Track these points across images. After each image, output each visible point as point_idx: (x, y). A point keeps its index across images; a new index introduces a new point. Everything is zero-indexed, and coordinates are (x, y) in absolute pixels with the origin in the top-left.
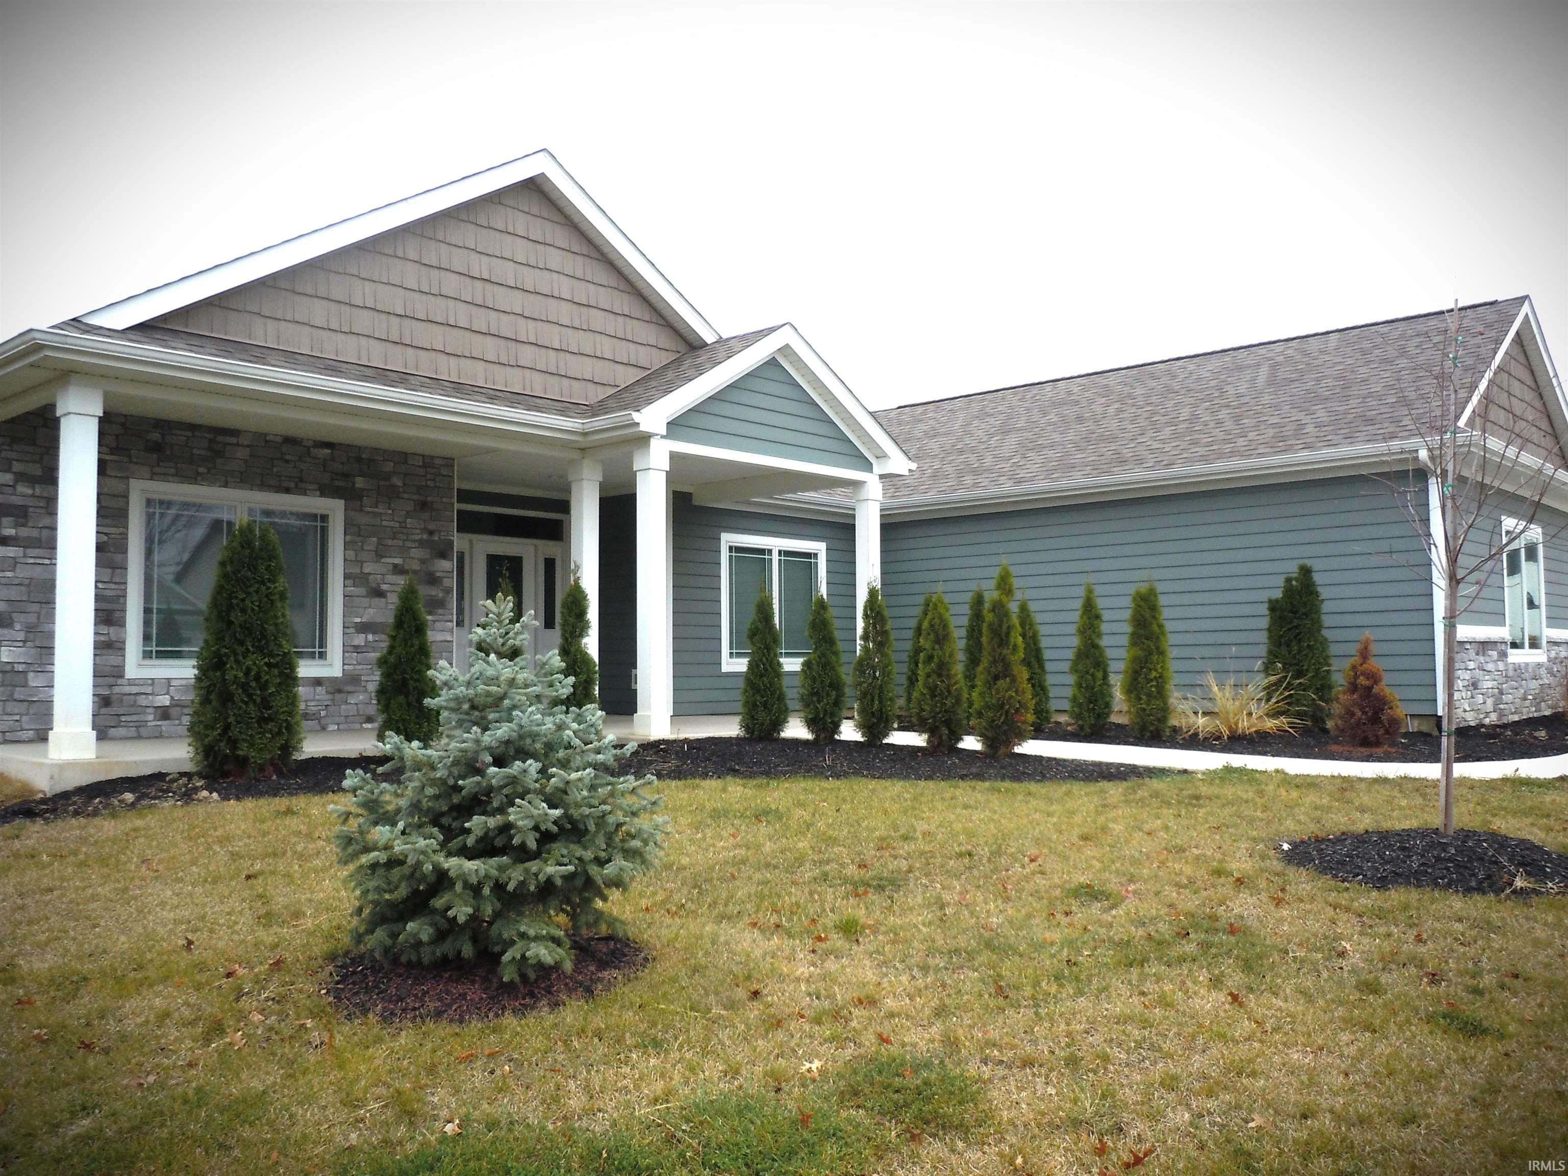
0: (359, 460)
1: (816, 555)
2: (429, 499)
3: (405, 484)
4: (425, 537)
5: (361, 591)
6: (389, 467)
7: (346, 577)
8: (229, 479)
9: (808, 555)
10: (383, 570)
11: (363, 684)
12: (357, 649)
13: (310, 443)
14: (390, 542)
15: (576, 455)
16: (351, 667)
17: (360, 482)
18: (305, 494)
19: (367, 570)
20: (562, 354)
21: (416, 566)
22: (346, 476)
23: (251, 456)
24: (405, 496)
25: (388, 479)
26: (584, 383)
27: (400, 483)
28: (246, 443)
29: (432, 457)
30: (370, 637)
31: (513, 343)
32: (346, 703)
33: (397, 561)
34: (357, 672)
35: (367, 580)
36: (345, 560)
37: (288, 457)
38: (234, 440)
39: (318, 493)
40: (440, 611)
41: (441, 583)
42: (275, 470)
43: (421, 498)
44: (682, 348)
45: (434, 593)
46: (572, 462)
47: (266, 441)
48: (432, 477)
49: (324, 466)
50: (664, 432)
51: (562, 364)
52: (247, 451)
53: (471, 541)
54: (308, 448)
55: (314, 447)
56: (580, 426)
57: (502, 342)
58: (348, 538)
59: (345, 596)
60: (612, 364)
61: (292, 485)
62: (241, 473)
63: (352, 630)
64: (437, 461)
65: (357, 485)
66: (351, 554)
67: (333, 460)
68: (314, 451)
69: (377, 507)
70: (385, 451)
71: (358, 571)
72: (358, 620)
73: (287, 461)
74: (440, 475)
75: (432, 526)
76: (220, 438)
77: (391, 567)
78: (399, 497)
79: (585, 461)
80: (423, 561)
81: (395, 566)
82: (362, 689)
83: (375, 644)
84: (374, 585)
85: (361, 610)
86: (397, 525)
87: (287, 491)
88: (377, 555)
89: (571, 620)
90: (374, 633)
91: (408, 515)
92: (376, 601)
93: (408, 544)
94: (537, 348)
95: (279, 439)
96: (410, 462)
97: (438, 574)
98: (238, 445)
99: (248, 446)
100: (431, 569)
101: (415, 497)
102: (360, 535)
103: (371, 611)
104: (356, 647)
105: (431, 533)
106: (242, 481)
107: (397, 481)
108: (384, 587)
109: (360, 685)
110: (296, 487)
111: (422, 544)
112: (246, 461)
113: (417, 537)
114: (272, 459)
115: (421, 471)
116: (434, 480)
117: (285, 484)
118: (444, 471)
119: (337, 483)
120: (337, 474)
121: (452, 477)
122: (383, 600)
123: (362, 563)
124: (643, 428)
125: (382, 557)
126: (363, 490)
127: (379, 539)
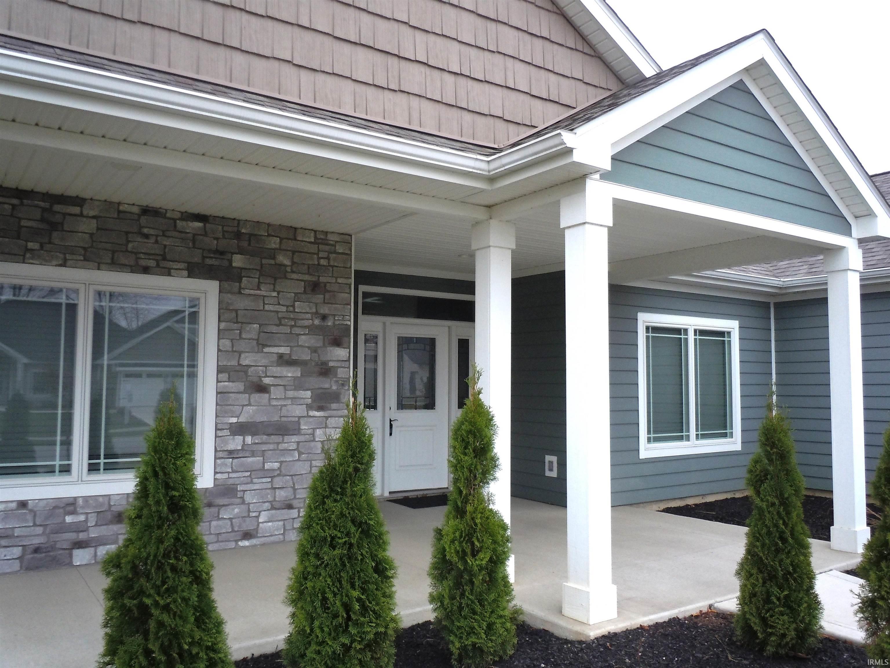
0: (238, 235)
1: (729, 333)
2: (322, 279)
3: (293, 263)
4: (317, 322)
5: (240, 386)
6: (274, 243)
7: (220, 370)
8: (68, 256)
9: (722, 334)
10: (264, 362)
11: (239, 494)
12: (231, 454)
13: (177, 215)
14: (274, 329)
15: (480, 215)
16: (225, 476)
17: (238, 261)
18: (169, 275)
19: (245, 362)
20: (462, 81)
21: (306, 356)
22: (220, 253)
23: (98, 229)
24: (294, 276)
25: (274, 258)
26: (491, 120)
27: (287, 262)
28: (92, 213)
29: (326, 233)
30: (249, 439)
31: (396, 60)
32: (219, 519)
33: (282, 350)
34: (231, 482)
35: (246, 372)
36: (219, 350)
37: (146, 231)
38: (76, 210)
39: (185, 273)
40: (334, 406)
41: (336, 375)
42: (130, 245)
43: (314, 279)
44: (614, 86)
45: (327, 386)
46: (477, 223)
47: (119, 212)
48: (325, 255)
49: (194, 241)
50: (607, 165)
51: (462, 93)
52: (94, 224)
53: (384, 324)
54: (175, 220)
55: (181, 219)
56: (484, 166)
57: (379, 57)
58: (223, 325)
59: (218, 393)
60: (527, 98)
61: (152, 263)
62: (85, 249)
63: (227, 432)
64: (332, 238)
65: (234, 264)
66: (226, 344)
67: (206, 234)
68: (180, 224)
69: (259, 289)
70: (269, 225)
71: (234, 363)
72: (234, 420)
73: (147, 236)
74: (335, 252)
75: (325, 310)
76: (57, 208)
77: (275, 358)
78: (286, 278)
79: (492, 221)
80: (314, 350)
81: (281, 356)
82: (238, 501)
83: (255, 448)
84: (255, 379)
85: (237, 409)
86: (284, 309)
87: (146, 270)
88: (258, 344)
89: (467, 460)
90: (253, 434)
91: (297, 297)
92: (256, 397)
93: (296, 330)
94: (428, 70)
95: (136, 210)
96: (299, 238)
97: (331, 364)
98: (81, 215)
99: (94, 217)
100: (324, 358)
101: (307, 277)
102: (237, 322)
103: (250, 409)
104: (231, 452)
105: (324, 317)
106: (85, 260)
107: (283, 259)
108: (267, 381)
109: (235, 496)
110: (158, 266)
111: (312, 330)
112: (91, 235)
113: (309, 322)
114: (127, 233)
115: (313, 249)
116: (328, 258)
117: (143, 263)
118: (340, 249)
119: (208, 262)
120: (210, 251)
121: (351, 255)
122: (267, 396)
123: (240, 353)
124: (577, 157)
125: (265, 346)
126: (241, 269)
127: (261, 325)
